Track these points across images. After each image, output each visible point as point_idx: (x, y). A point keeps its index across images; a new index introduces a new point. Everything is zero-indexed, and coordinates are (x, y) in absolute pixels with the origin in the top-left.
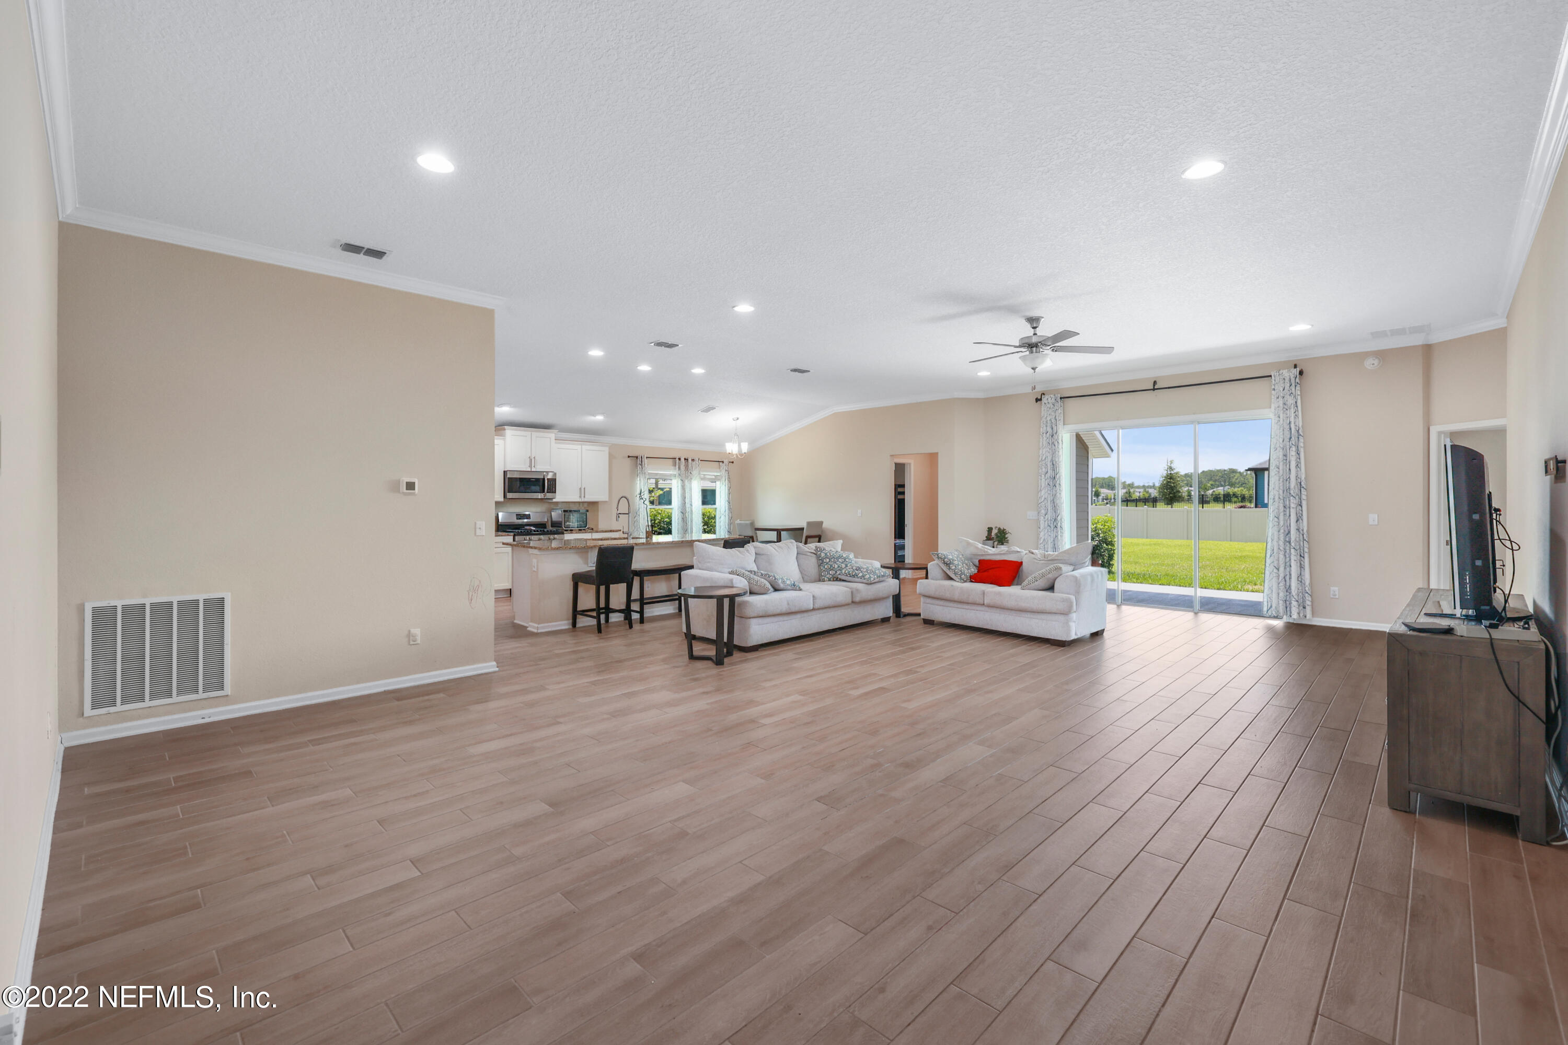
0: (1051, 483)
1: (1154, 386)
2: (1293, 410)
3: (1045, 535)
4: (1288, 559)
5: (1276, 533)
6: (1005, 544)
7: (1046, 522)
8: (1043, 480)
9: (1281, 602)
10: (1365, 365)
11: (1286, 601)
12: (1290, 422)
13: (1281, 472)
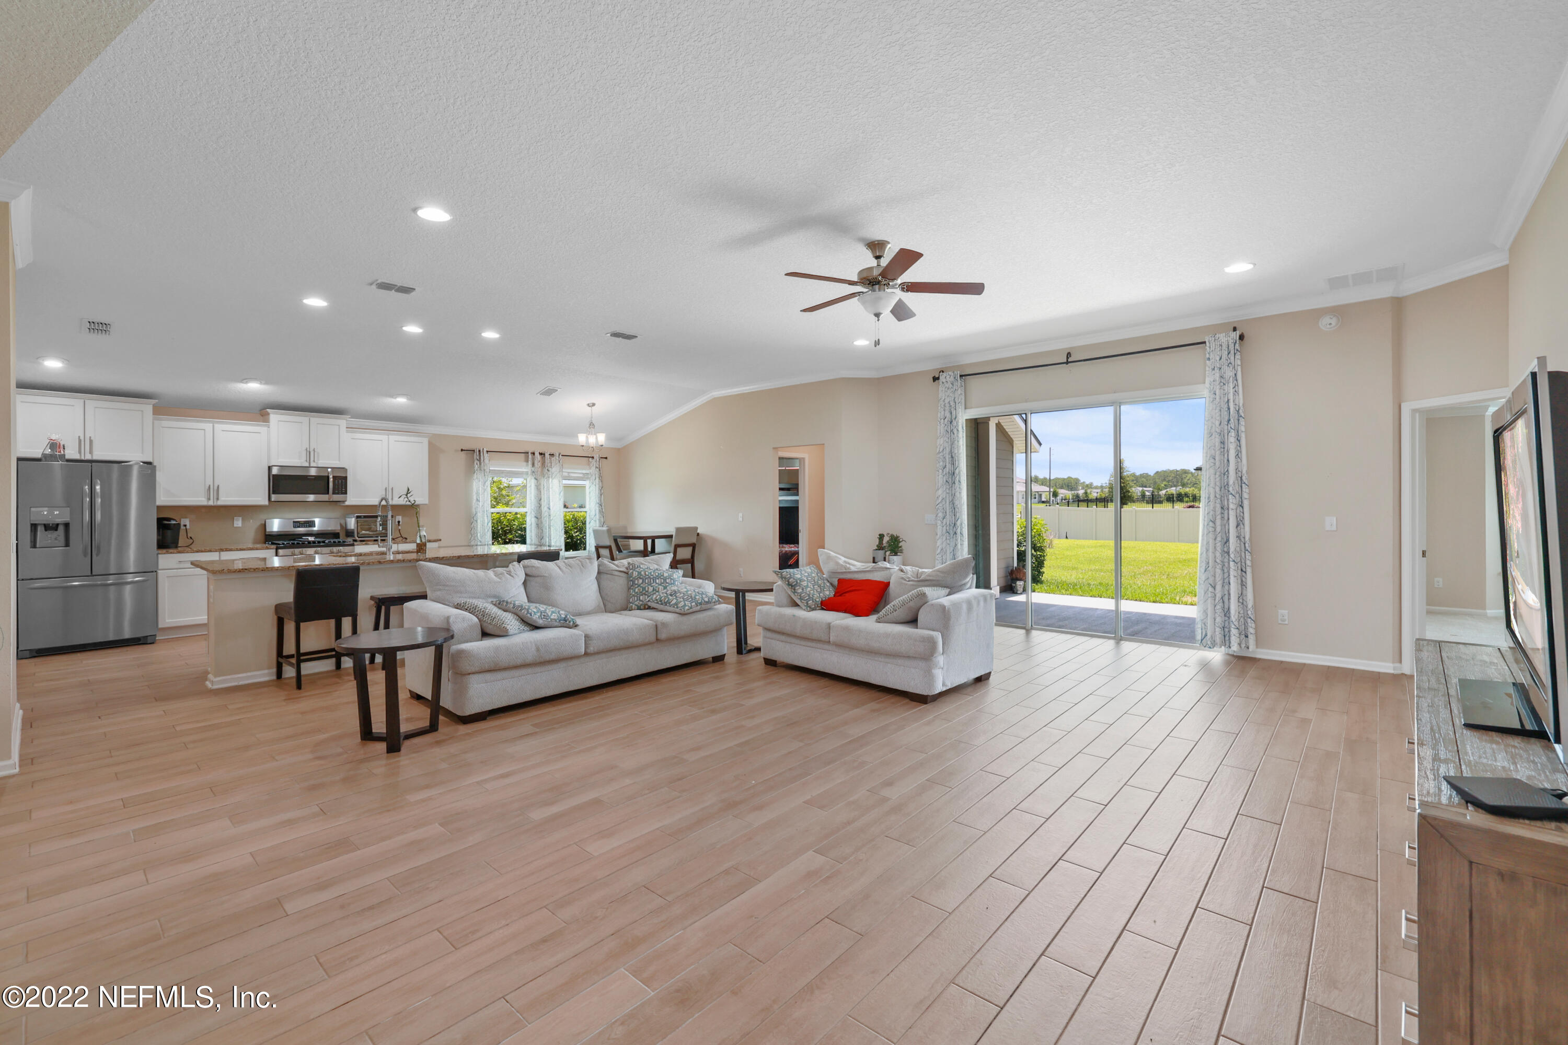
0: (950, 479)
1: (1068, 358)
2: (1231, 386)
3: (942, 544)
4: (1226, 575)
5: (1211, 541)
6: (899, 554)
7: (945, 527)
8: (941, 476)
9: (1218, 630)
10: (1320, 325)
11: (1224, 628)
12: (1228, 400)
13: (1218, 464)
